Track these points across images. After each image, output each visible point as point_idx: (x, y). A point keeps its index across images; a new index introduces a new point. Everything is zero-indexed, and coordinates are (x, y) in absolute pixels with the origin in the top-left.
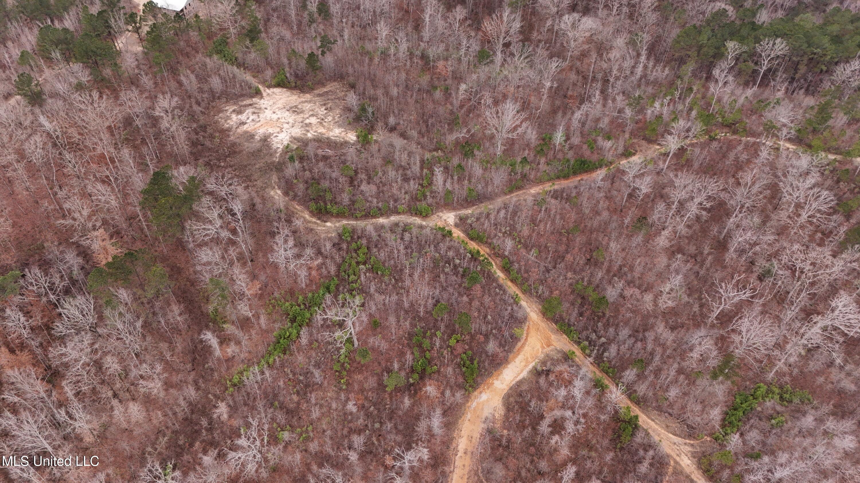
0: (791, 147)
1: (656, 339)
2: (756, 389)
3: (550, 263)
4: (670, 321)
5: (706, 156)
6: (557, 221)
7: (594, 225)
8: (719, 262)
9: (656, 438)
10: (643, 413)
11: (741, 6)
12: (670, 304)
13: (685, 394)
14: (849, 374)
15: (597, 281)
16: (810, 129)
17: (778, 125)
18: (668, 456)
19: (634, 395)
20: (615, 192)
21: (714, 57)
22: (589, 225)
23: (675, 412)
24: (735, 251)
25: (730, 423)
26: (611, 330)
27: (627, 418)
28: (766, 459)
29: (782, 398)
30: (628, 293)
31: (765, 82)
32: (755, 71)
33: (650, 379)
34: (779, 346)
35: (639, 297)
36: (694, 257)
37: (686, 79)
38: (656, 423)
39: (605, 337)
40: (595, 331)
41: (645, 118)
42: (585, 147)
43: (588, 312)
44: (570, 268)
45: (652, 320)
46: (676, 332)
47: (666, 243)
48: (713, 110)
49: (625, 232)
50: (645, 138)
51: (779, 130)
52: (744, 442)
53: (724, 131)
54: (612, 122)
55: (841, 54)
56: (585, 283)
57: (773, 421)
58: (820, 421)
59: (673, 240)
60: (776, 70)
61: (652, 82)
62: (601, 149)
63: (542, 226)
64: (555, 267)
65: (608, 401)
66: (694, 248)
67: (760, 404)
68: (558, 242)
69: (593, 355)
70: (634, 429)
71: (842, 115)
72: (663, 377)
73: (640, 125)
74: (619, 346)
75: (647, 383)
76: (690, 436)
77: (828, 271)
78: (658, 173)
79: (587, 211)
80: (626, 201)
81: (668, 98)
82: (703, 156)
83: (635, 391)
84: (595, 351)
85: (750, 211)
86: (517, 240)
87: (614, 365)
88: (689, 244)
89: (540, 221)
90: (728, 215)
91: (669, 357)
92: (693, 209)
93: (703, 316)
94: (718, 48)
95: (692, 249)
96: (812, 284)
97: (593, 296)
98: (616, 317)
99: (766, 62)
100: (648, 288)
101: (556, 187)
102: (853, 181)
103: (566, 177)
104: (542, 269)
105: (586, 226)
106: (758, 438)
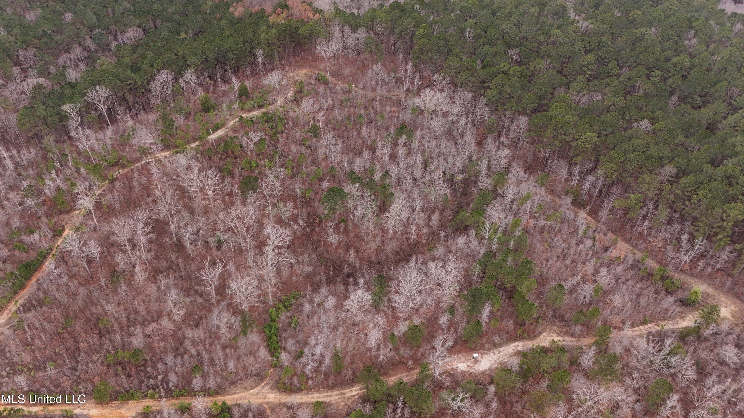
0: (167, 154)
1: (193, 342)
2: (270, 315)
3: (70, 362)
4: (192, 323)
5: (119, 195)
6: (47, 327)
7: (81, 305)
8: (187, 258)
9: (246, 402)
10: (225, 395)
11: (49, 74)
12: (182, 312)
13: (238, 358)
14: (303, 263)
15: (120, 343)
16: (168, 136)
17: (147, 146)
18: (260, 405)
19: (210, 392)
20: (75, 268)
21: (61, 121)
22: (76, 308)
23: (242, 375)
24: (191, 244)
25: (274, 349)
26: (160, 365)
27: (219, 410)
28: (306, 350)
29: (286, 307)
30: (149, 330)
31: (114, 121)
32: (100, 116)
33: (211, 371)
34: (261, 279)
35: (159, 327)
36: (170, 268)
37: (54, 149)
38: (238, 393)
39: (160, 375)
40: (150, 377)
41: (48, 197)
42: (17, 252)
43: (133, 370)
44: (90, 352)
45: (180, 333)
46: (201, 327)
47: (145, 275)
48: (95, 160)
49: (109, 291)
50: (61, 212)
51: (151, 148)
52: (289, 353)
53: (115, 170)
54: (22, 217)
55: (146, 77)
56: (113, 352)
57: (293, 325)
58: (311, 301)
59: (146, 269)
60: (114, 107)
61: (28, 165)
62: (32, 244)
63: (37, 341)
64: (78, 362)
65: (199, 414)
66: (165, 262)
67: (279, 322)
68: (63, 341)
69: (163, 394)
70: (229, 412)
71: (178, 116)
72: (217, 362)
73: (48, 204)
74: (174, 371)
75: (212, 376)
76: (262, 380)
77: (249, 217)
78: (95, 230)
79: (65, 300)
80: (89, 268)
81: (53, 172)
82: (116, 197)
83: (210, 388)
84: (162, 390)
85: (178, 212)
86: (25, 370)
87: (182, 385)
88: (159, 262)
89: (32, 339)
90: (167, 224)
91: (210, 345)
92: (142, 239)
93: (208, 301)
94: (59, 114)
95: (164, 264)
96: (248, 229)
97: (125, 356)
98: (155, 354)
99: (102, 106)
100: (160, 315)
101: (21, 301)
102: (217, 153)
103: (22, 287)
104: (68, 372)
105: (74, 312)
106: (293, 342)
